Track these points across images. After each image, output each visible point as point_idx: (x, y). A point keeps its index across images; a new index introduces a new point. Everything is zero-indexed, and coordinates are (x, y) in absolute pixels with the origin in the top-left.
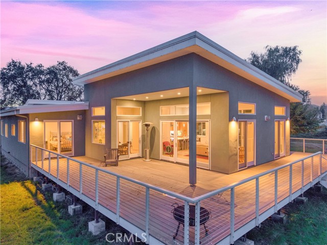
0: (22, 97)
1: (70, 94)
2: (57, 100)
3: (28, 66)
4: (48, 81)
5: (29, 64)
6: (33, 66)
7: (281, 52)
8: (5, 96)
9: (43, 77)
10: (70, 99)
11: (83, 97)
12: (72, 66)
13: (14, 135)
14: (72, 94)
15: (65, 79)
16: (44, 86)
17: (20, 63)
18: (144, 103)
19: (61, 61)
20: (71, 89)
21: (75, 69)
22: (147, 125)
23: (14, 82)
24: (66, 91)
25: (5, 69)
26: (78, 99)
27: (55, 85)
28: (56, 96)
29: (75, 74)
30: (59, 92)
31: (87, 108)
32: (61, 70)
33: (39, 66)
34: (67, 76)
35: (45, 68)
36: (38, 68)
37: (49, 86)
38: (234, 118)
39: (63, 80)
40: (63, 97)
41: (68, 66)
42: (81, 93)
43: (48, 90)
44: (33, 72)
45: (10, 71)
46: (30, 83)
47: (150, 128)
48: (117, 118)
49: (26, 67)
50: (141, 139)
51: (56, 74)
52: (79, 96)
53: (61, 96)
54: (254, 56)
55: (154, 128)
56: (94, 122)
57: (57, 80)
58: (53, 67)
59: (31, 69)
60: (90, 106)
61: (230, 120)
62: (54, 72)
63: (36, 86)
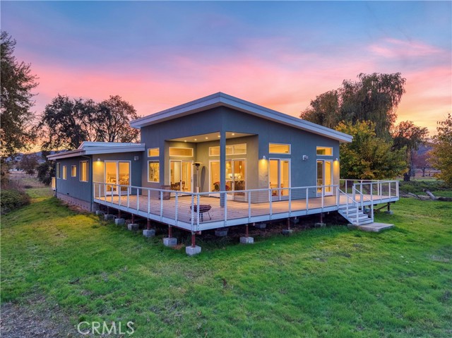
0: (70, 138)
1: (124, 135)
2: (110, 141)
3: (77, 102)
4: (100, 120)
5: (78, 100)
6: (83, 102)
7: (380, 81)
8: (51, 137)
9: (94, 116)
10: (124, 140)
11: (139, 138)
12: (127, 101)
13: (75, 175)
14: (127, 134)
15: (119, 117)
16: (95, 126)
17: (67, 99)
18: (195, 145)
19: (114, 96)
20: (126, 129)
21: (130, 104)
22: (197, 165)
23: (61, 122)
24: (120, 131)
25: (50, 106)
26: (134, 141)
27: (107, 125)
28: (108, 137)
29: (131, 110)
30: (112, 132)
31: (144, 149)
32: (113, 106)
33: (89, 102)
34: (121, 113)
35: (95, 105)
36: (88, 104)
37: (100, 125)
38: (264, 157)
39: (115, 119)
40: (116, 138)
41: (122, 100)
42: (137, 133)
43: (98, 130)
44: (83, 109)
45: (56, 107)
46: (78, 122)
47: (200, 167)
48: (170, 158)
49: (75, 103)
50: (192, 178)
51: (108, 111)
52: (135, 136)
53: (114, 137)
54: (347, 86)
55: (204, 168)
56: (150, 162)
57: (110, 118)
58: (105, 102)
59: (80, 106)
60: (146, 148)
61: (261, 158)
62: (106, 109)
63: (86, 125)
